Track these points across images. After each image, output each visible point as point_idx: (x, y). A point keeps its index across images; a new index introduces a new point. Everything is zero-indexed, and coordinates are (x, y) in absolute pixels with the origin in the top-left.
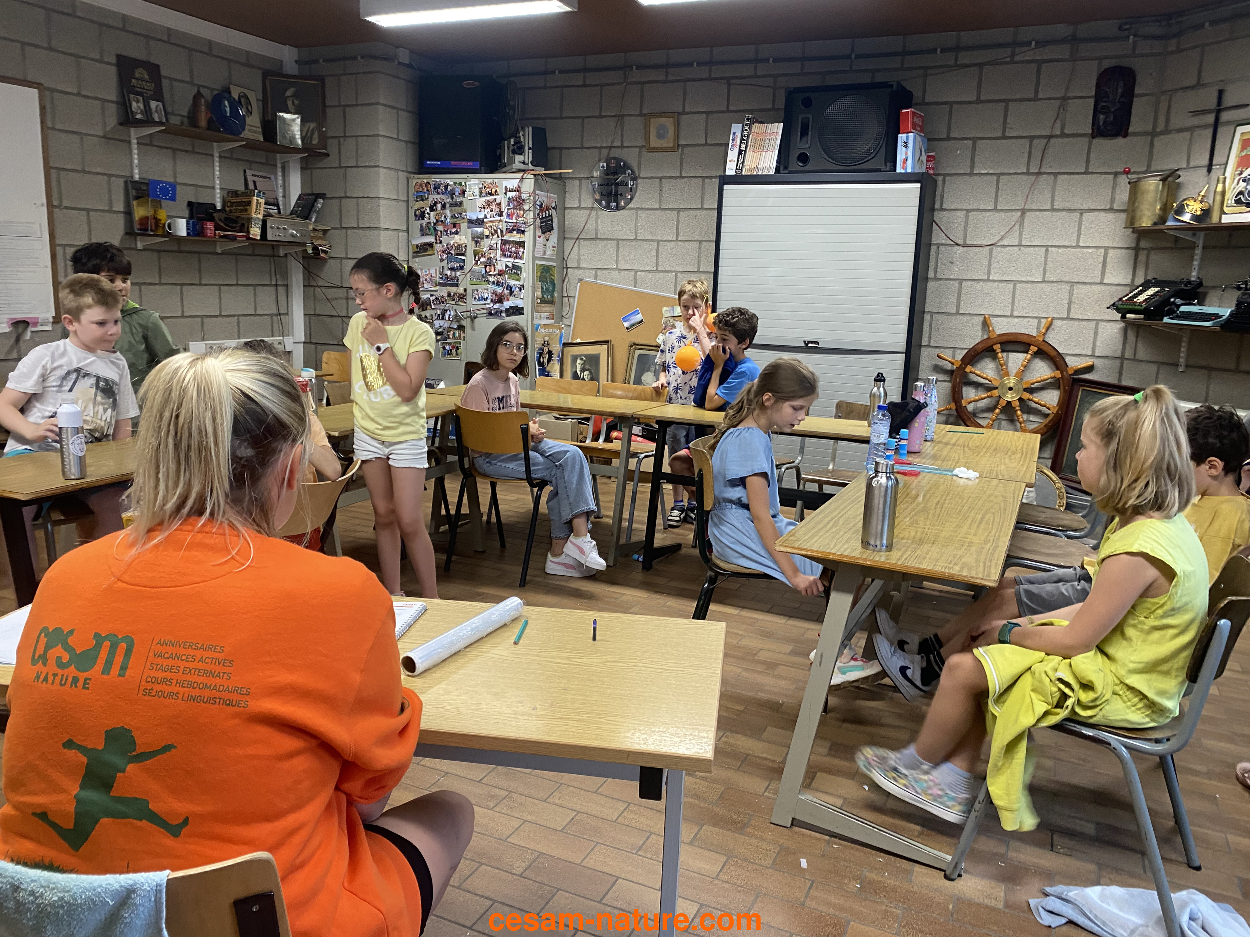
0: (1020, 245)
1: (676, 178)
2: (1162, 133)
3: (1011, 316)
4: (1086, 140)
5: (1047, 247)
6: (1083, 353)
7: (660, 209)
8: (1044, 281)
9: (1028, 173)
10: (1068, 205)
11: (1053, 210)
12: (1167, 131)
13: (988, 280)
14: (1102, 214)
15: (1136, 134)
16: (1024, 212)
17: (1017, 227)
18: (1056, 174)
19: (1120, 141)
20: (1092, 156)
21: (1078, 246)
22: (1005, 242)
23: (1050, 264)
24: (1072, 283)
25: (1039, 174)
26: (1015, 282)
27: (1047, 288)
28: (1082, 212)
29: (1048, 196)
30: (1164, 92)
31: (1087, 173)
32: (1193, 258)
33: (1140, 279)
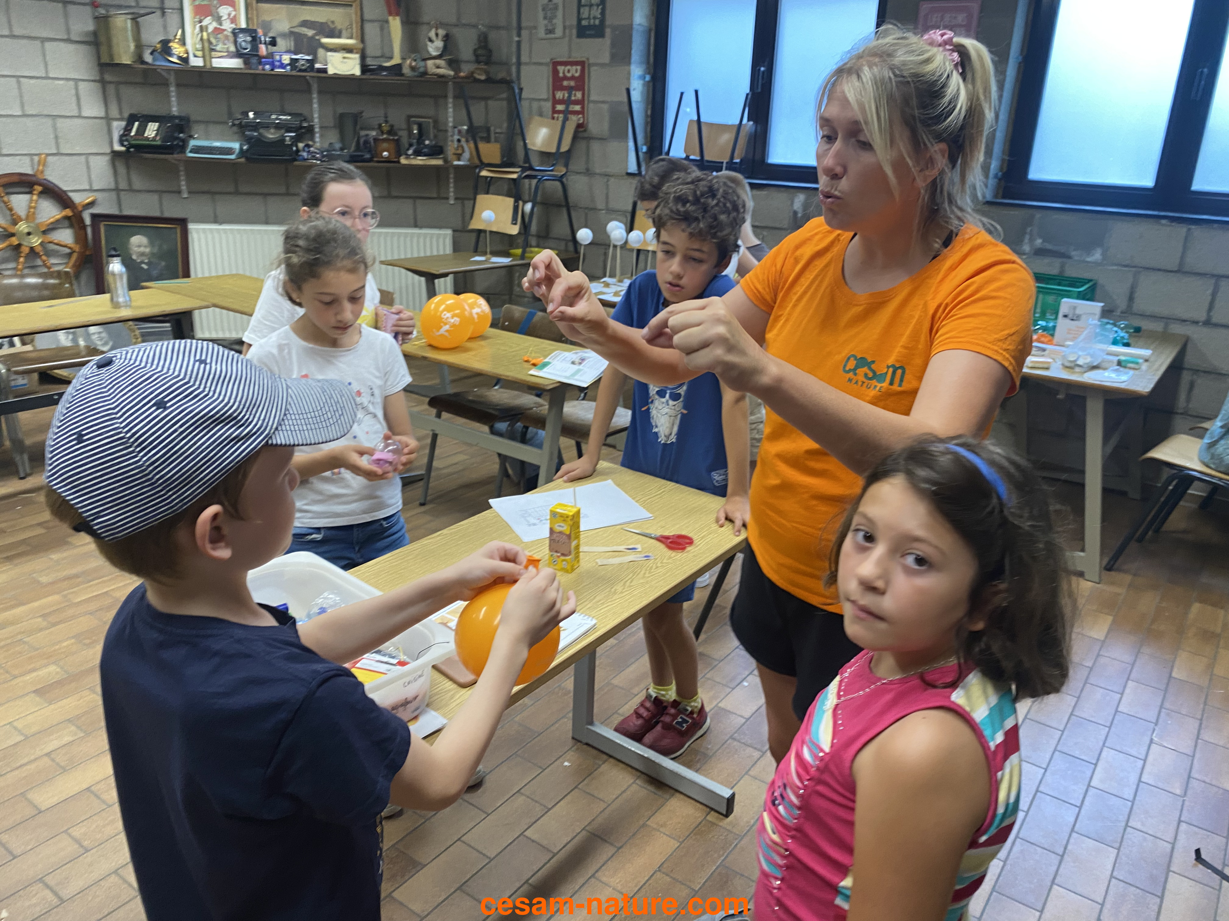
5: (17, 77)
6: (82, 188)
8: (24, 115)
10: (27, 31)
11: (13, 36)
14: (62, 45)
21: (48, 78)
23: (26, 97)
24: (53, 117)
27: (29, 122)
28: (42, 40)
32: (168, 96)
33: (114, 112)
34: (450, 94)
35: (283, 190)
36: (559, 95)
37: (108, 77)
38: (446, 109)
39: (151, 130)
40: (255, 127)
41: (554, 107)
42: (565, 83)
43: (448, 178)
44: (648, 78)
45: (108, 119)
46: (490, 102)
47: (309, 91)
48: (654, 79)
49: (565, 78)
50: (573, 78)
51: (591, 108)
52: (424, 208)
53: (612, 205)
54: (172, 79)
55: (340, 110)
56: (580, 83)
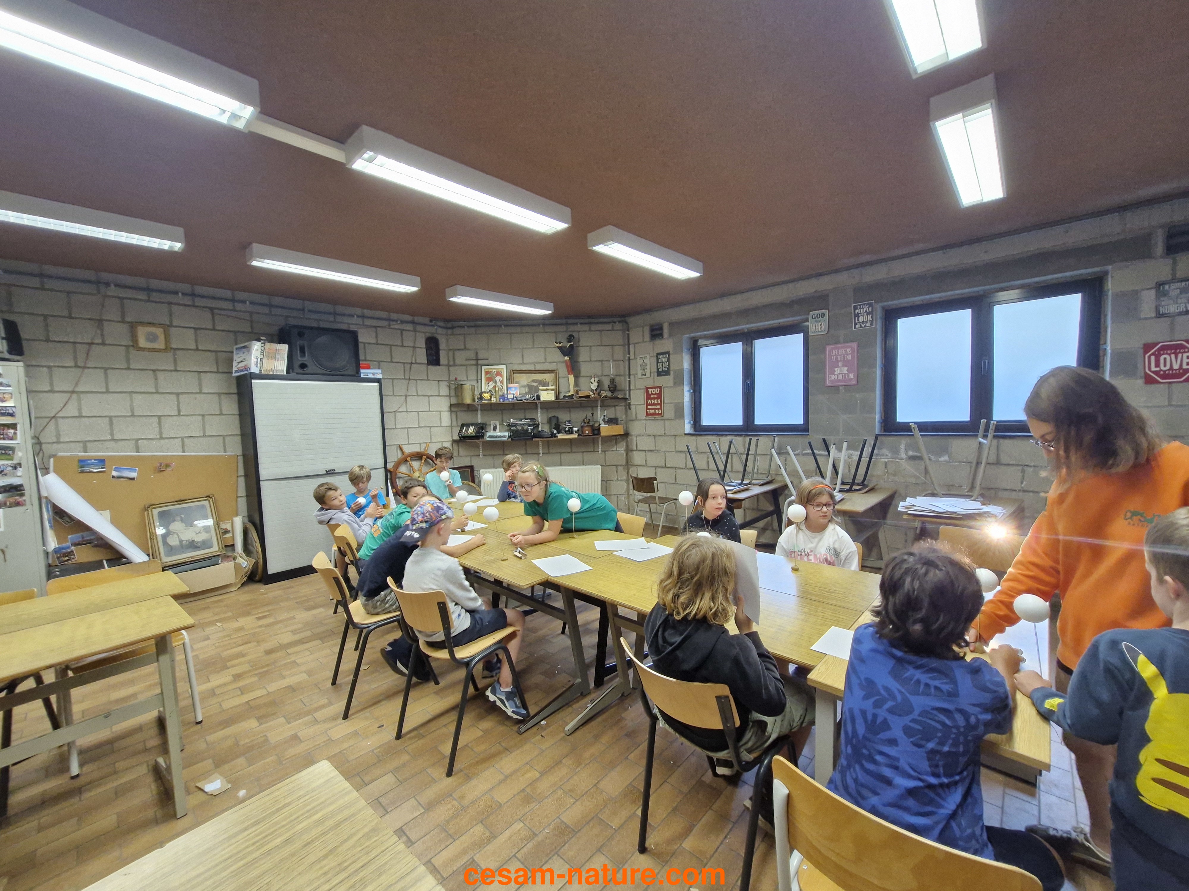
0: (407, 411)
1: (171, 371)
2: (451, 366)
3: (409, 444)
4: (425, 366)
5: (418, 412)
7: (157, 392)
8: (419, 427)
9: (405, 379)
10: (422, 393)
11: (418, 395)
12: (454, 365)
13: (396, 428)
14: (436, 398)
15: (443, 365)
16: (406, 396)
17: (404, 404)
18: (416, 380)
19: (438, 367)
20: (429, 373)
21: (430, 411)
22: (400, 410)
23: (420, 419)
24: (430, 427)
25: (409, 379)
26: (408, 428)
27: (421, 430)
28: (429, 396)
29: (414, 389)
30: (450, 350)
31: (428, 380)
32: (477, 415)
33: (455, 423)
34: (599, 405)
35: (524, 452)
36: (649, 402)
37: (453, 409)
38: (597, 411)
39: (471, 430)
40: (515, 426)
41: (647, 407)
42: (652, 396)
43: (598, 442)
44: (691, 391)
45: (451, 426)
46: (617, 407)
47: (536, 408)
48: (694, 391)
49: (652, 394)
50: (656, 394)
51: (666, 407)
52: (588, 456)
53: (677, 449)
54: (479, 408)
55: (550, 416)
56: (659, 396)
